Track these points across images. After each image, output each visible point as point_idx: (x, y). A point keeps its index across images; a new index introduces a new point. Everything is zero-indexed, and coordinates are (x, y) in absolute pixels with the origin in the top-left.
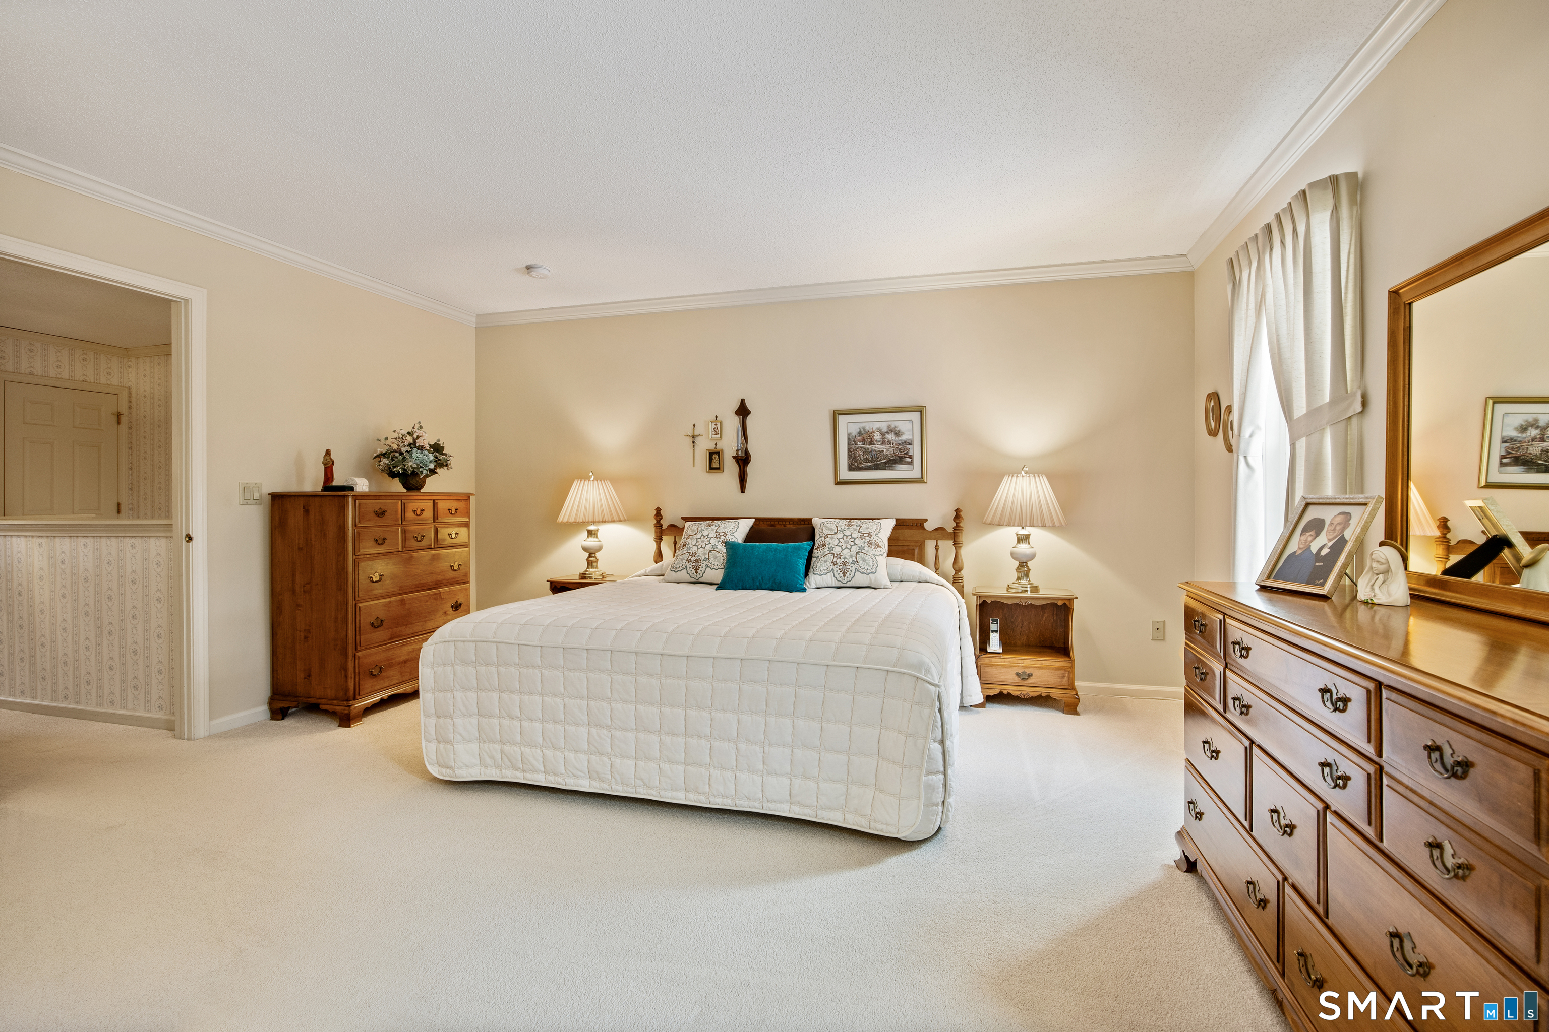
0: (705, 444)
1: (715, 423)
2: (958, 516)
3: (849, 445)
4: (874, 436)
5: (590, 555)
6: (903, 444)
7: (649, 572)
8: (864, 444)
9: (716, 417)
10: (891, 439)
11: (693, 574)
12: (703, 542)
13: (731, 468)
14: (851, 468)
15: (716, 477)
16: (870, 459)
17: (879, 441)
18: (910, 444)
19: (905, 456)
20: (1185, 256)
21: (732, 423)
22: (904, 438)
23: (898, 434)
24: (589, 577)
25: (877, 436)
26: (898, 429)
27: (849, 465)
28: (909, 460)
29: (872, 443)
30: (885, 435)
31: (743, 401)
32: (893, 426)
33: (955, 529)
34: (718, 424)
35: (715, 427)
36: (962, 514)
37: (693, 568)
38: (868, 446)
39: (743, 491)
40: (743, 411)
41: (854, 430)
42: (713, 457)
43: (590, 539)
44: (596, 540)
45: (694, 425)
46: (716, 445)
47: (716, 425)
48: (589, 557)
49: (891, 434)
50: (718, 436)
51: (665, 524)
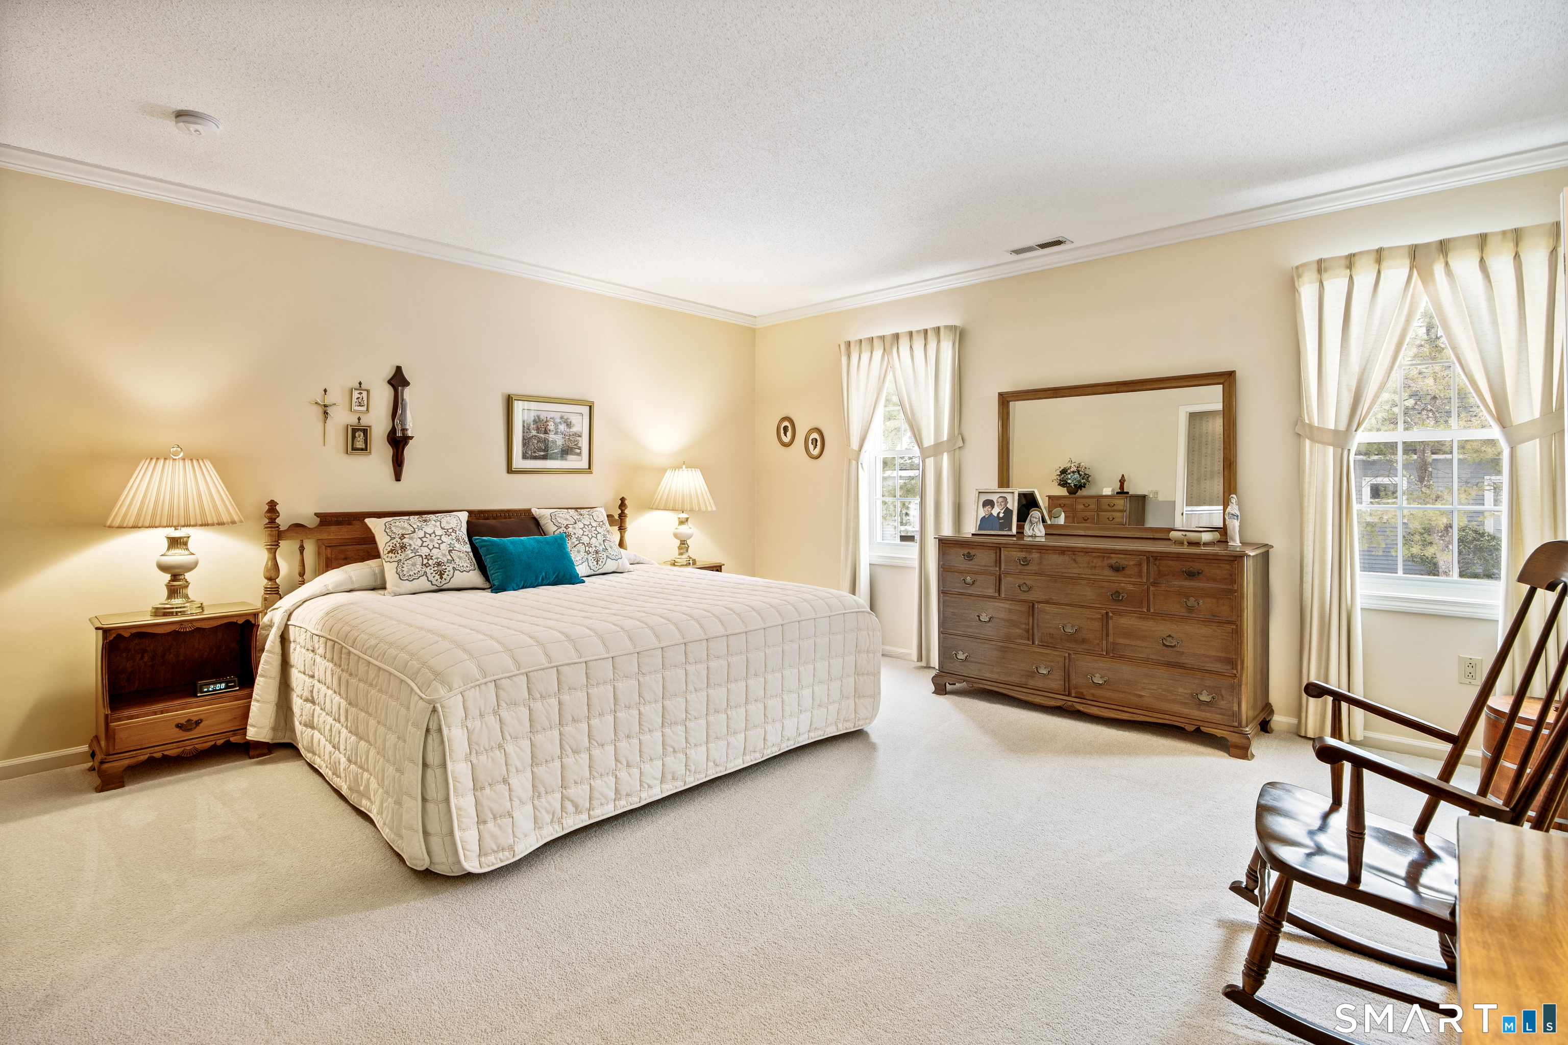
0: (342, 417)
1: (359, 392)
2: (623, 505)
3: (523, 432)
4: (548, 425)
5: (175, 577)
6: (573, 435)
7: (333, 588)
8: (538, 433)
9: (360, 383)
10: (563, 430)
11: (437, 580)
12: (432, 541)
13: (381, 451)
14: (525, 457)
15: (359, 462)
16: (543, 448)
17: (553, 431)
18: (580, 436)
19: (575, 447)
20: (755, 317)
21: (382, 397)
22: (575, 429)
23: (569, 425)
24: (180, 612)
25: (551, 426)
26: (569, 421)
27: (523, 453)
28: (578, 451)
29: (546, 432)
30: (558, 426)
31: (399, 369)
32: (565, 417)
33: (620, 516)
34: (365, 394)
35: (359, 396)
36: (626, 502)
37: (436, 574)
38: (542, 435)
39: (398, 478)
40: (398, 381)
41: (530, 417)
42: (357, 434)
43: (172, 552)
44: (187, 552)
45: (325, 391)
46: (359, 419)
47: (360, 393)
48: (172, 580)
49: (563, 425)
50: (364, 409)
51: (283, 522)
